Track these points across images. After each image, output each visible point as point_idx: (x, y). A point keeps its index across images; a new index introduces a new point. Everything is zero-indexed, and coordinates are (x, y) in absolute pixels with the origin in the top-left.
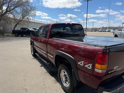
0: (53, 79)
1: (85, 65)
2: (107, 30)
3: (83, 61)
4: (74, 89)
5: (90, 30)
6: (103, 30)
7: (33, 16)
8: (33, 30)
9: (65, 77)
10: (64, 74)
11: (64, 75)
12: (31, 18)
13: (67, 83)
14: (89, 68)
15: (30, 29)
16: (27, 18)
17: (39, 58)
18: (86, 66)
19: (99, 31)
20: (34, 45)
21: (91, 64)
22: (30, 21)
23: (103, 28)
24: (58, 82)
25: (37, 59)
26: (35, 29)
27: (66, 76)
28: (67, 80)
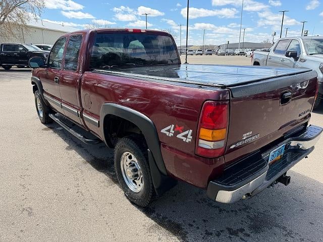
0: (102, 177)
1: (176, 133)
2: (237, 51)
3: (173, 126)
4: (154, 194)
5: (197, 52)
6: (229, 51)
7: (37, 10)
8: (40, 50)
9: (131, 169)
10: (129, 161)
11: (130, 163)
12: (31, 15)
13: (138, 182)
14: (187, 141)
15: (31, 49)
16: (18, 15)
17: (60, 128)
18: (179, 136)
19: (219, 52)
20: (43, 91)
21: (191, 131)
22: (28, 24)
23: (228, 46)
24: (116, 182)
25: (55, 131)
26: (45, 48)
27: (134, 165)
28: (137, 175)
